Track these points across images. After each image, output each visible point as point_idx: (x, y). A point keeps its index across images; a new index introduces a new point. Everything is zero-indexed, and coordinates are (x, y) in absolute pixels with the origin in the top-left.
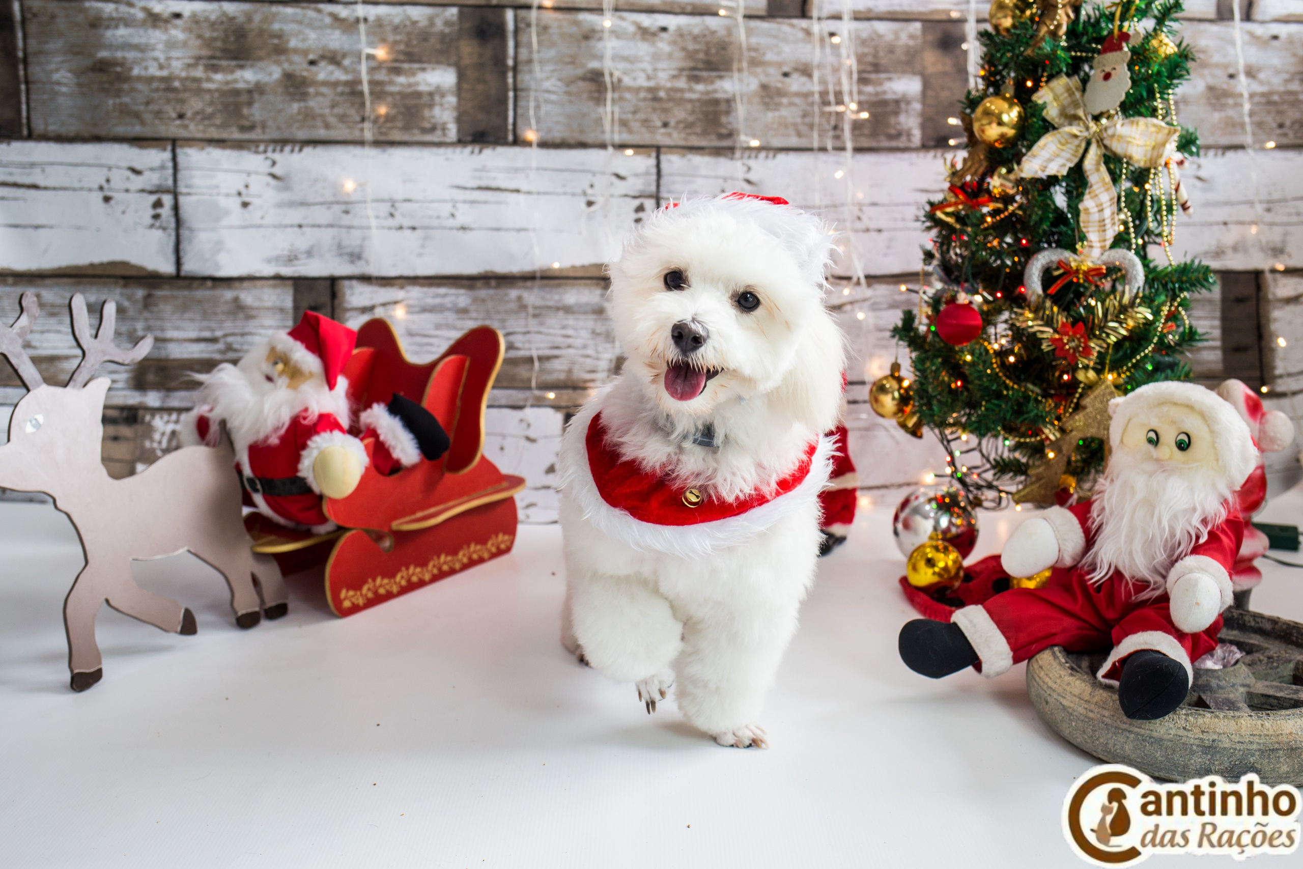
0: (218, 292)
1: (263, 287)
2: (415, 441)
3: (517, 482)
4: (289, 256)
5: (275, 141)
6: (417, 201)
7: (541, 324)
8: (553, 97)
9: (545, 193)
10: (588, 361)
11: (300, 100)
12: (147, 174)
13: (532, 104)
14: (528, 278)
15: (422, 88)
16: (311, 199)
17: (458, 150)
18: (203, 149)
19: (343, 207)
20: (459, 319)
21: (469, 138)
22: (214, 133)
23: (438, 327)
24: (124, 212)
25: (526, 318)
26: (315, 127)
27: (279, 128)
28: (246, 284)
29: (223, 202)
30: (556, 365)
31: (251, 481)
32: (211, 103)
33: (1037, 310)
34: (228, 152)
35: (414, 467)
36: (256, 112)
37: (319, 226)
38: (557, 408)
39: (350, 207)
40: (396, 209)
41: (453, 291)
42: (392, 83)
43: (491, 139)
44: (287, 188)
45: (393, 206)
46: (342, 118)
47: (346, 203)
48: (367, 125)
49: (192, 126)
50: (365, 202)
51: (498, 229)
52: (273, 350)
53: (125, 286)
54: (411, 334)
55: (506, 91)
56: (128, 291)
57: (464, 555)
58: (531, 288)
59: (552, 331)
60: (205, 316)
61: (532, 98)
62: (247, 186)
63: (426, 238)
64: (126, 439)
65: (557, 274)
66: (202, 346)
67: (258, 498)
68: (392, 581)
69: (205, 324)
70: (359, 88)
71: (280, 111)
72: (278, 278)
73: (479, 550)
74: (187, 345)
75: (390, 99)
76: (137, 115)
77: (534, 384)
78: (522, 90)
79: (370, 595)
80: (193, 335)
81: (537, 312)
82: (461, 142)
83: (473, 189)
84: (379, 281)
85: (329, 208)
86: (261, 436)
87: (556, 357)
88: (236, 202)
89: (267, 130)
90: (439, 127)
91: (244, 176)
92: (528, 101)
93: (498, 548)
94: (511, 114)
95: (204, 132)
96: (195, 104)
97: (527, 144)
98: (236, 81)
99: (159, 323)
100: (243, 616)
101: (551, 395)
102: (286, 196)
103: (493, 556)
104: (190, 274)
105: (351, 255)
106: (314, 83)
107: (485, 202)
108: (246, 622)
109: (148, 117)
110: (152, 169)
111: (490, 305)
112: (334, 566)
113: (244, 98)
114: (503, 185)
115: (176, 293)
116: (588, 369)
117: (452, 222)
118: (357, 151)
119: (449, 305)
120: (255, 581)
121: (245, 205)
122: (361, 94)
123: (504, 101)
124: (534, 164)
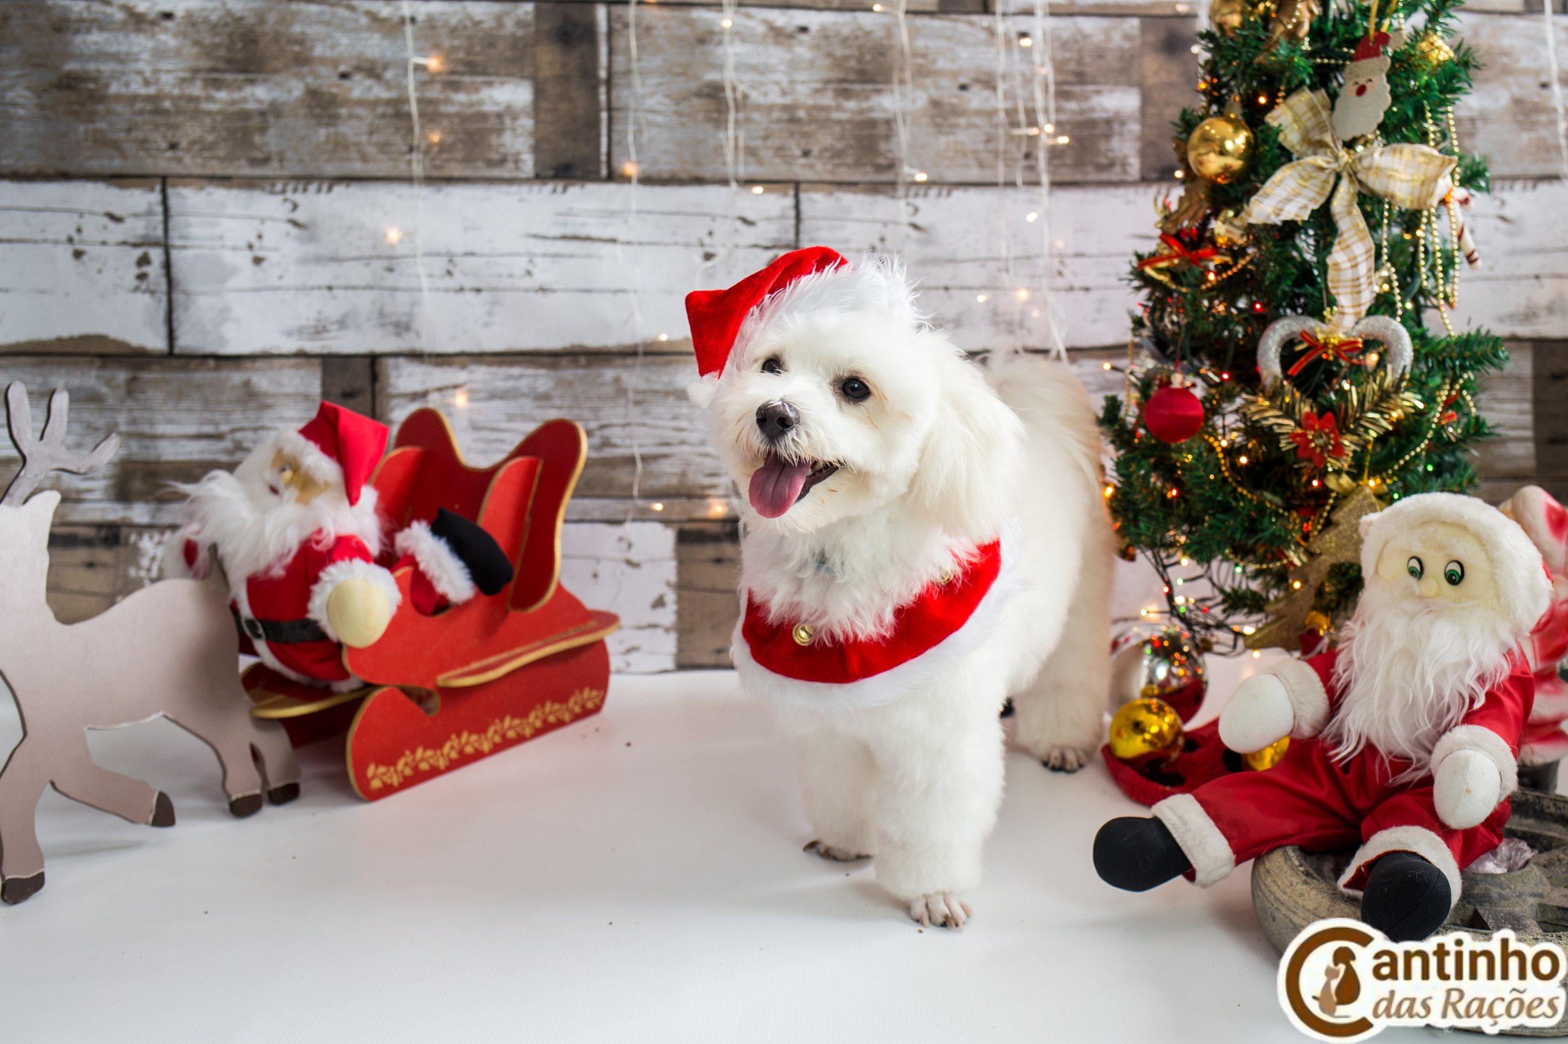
0: (223, 374)
1: (282, 367)
2: (466, 571)
3: (608, 620)
4: (316, 327)
5: (296, 178)
6: (482, 255)
7: (646, 413)
8: (660, 119)
9: (649, 244)
10: (708, 461)
11: (329, 125)
12: (130, 222)
13: (631, 128)
14: (627, 354)
15: (488, 108)
16: (344, 252)
17: (536, 188)
18: (202, 188)
19: (385, 263)
20: (538, 407)
21: (550, 173)
22: (216, 168)
23: (511, 418)
24: (100, 271)
25: (626, 407)
26: (348, 159)
27: (301, 161)
28: (259, 364)
29: (229, 257)
30: (666, 466)
31: (250, 623)
32: (213, 129)
33: (1274, 395)
34: (234, 193)
35: (467, 604)
36: (271, 140)
37: (354, 288)
38: (666, 522)
39: (394, 262)
40: (455, 265)
41: (530, 371)
42: (448, 101)
43: (579, 173)
44: (312, 239)
45: (451, 261)
46: (384, 147)
47: (390, 258)
48: (415, 156)
49: (187, 160)
50: (414, 256)
51: (589, 291)
52: (279, 452)
53: (103, 367)
54: (475, 427)
55: (598, 111)
56: (107, 373)
57: (537, 717)
58: (632, 367)
59: (660, 423)
60: (207, 405)
61: (631, 120)
62: (260, 237)
63: (494, 303)
64: (105, 565)
65: (666, 349)
66: (203, 444)
67: (261, 646)
68: (439, 753)
69: (207, 415)
70: (406, 108)
71: (302, 139)
72: (301, 355)
73: (558, 711)
74: (183, 442)
75: (446, 123)
76: (116, 146)
77: (635, 492)
78: (619, 109)
79: (408, 772)
80: (192, 430)
81: (640, 397)
82: (539, 178)
83: (555, 238)
84: (433, 360)
85: (367, 264)
86: (262, 565)
87: (665, 456)
88: (244, 259)
89: (286, 164)
90: (510, 158)
91: (257, 223)
92: (626, 124)
93: (583, 707)
94: (604, 140)
95: (203, 166)
96: (191, 131)
97: (625, 179)
98: (245, 100)
99: (147, 415)
100: (238, 800)
101: (658, 506)
102: (310, 249)
103: (577, 718)
104: (186, 351)
105: (397, 325)
106: (347, 102)
107: (572, 256)
108: (243, 808)
109: (130, 148)
110: (136, 215)
111: (579, 388)
112: (359, 734)
113: (255, 122)
114: (594, 233)
115: (168, 375)
116: (707, 471)
117: (528, 282)
118: (404, 190)
119: (525, 390)
120: (256, 755)
121: (258, 261)
122: (408, 115)
123: (595, 124)
124: (634, 206)
